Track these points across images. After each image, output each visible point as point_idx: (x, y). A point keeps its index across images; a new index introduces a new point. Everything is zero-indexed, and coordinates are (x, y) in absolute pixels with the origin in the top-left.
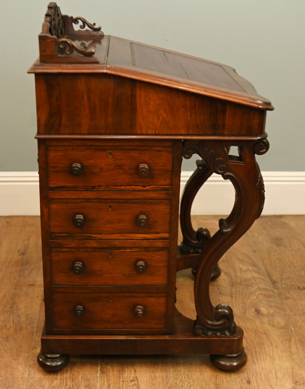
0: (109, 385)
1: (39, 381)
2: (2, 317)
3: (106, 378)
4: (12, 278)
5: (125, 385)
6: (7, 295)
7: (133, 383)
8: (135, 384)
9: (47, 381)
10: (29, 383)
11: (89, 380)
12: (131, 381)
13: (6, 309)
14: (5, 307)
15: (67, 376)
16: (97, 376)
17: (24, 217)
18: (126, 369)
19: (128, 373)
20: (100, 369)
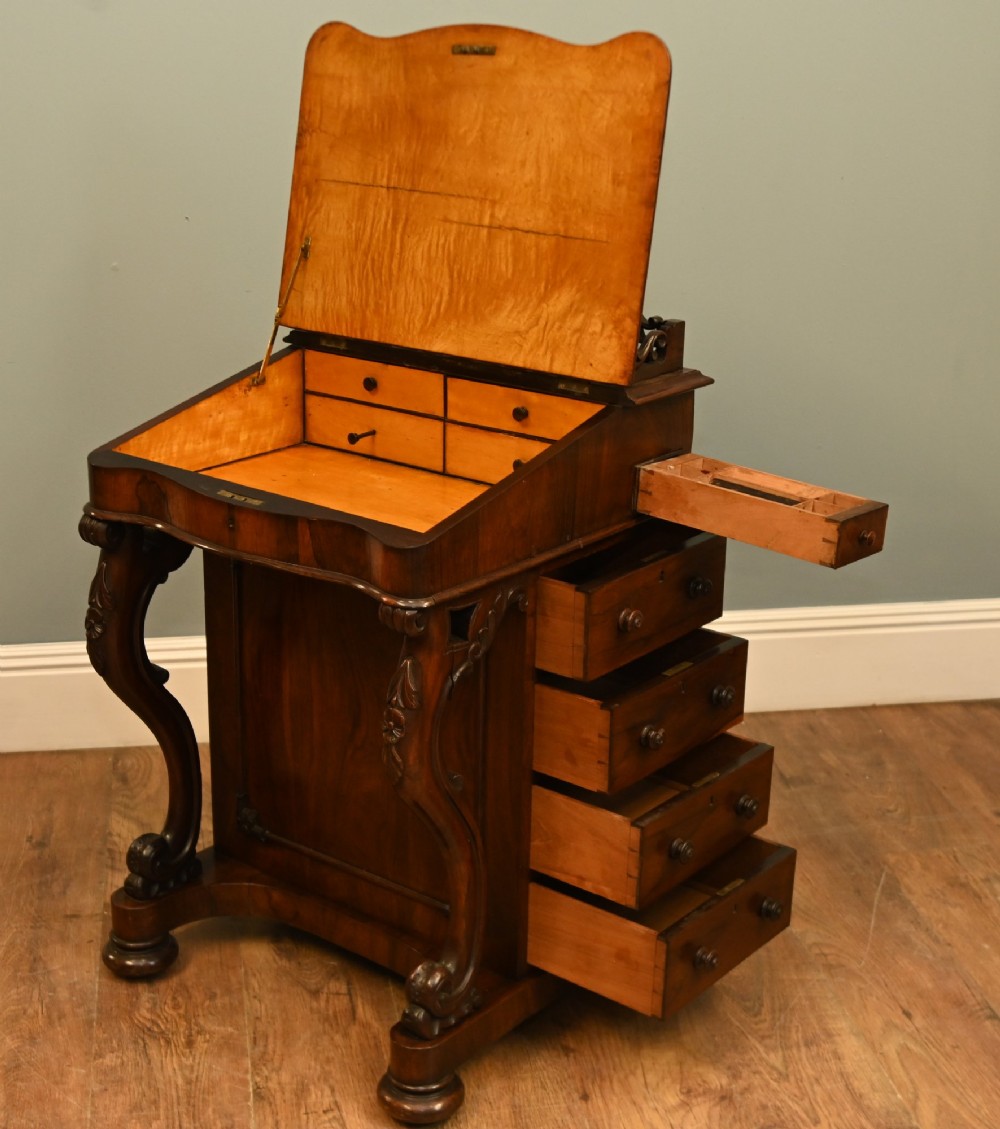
0: (277, 1123)
2: (14, 991)
3: (268, 1108)
4: (22, 903)
5: (311, 1122)
6: (18, 941)
7: (330, 1115)
8: (334, 1118)
9: (136, 1123)
11: (232, 1116)
12: (325, 1112)
13: (19, 974)
14: (16, 971)
15: (180, 1110)
16: (248, 1106)
17: (31, 754)
18: (312, 1088)
19: (316, 1095)
20: (254, 1091)
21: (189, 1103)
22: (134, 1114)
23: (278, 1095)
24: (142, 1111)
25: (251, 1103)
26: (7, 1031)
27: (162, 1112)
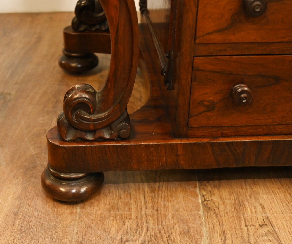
0: (224, 232)
1: (100, 220)
2: (41, 118)
3: (215, 218)
5: (251, 233)
7: (266, 229)
8: (269, 232)
9: (113, 220)
10: (83, 222)
11: (187, 221)
12: (261, 226)
13: (46, 109)
15: (147, 213)
16: (199, 214)
18: (247, 204)
19: (251, 211)
20: (202, 202)
21: (153, 207)
22: (112, 212)
23: (221, 207)
24: (118, 211)
25: (201, 212)
26: (33, 143)
27: (133, 213)
